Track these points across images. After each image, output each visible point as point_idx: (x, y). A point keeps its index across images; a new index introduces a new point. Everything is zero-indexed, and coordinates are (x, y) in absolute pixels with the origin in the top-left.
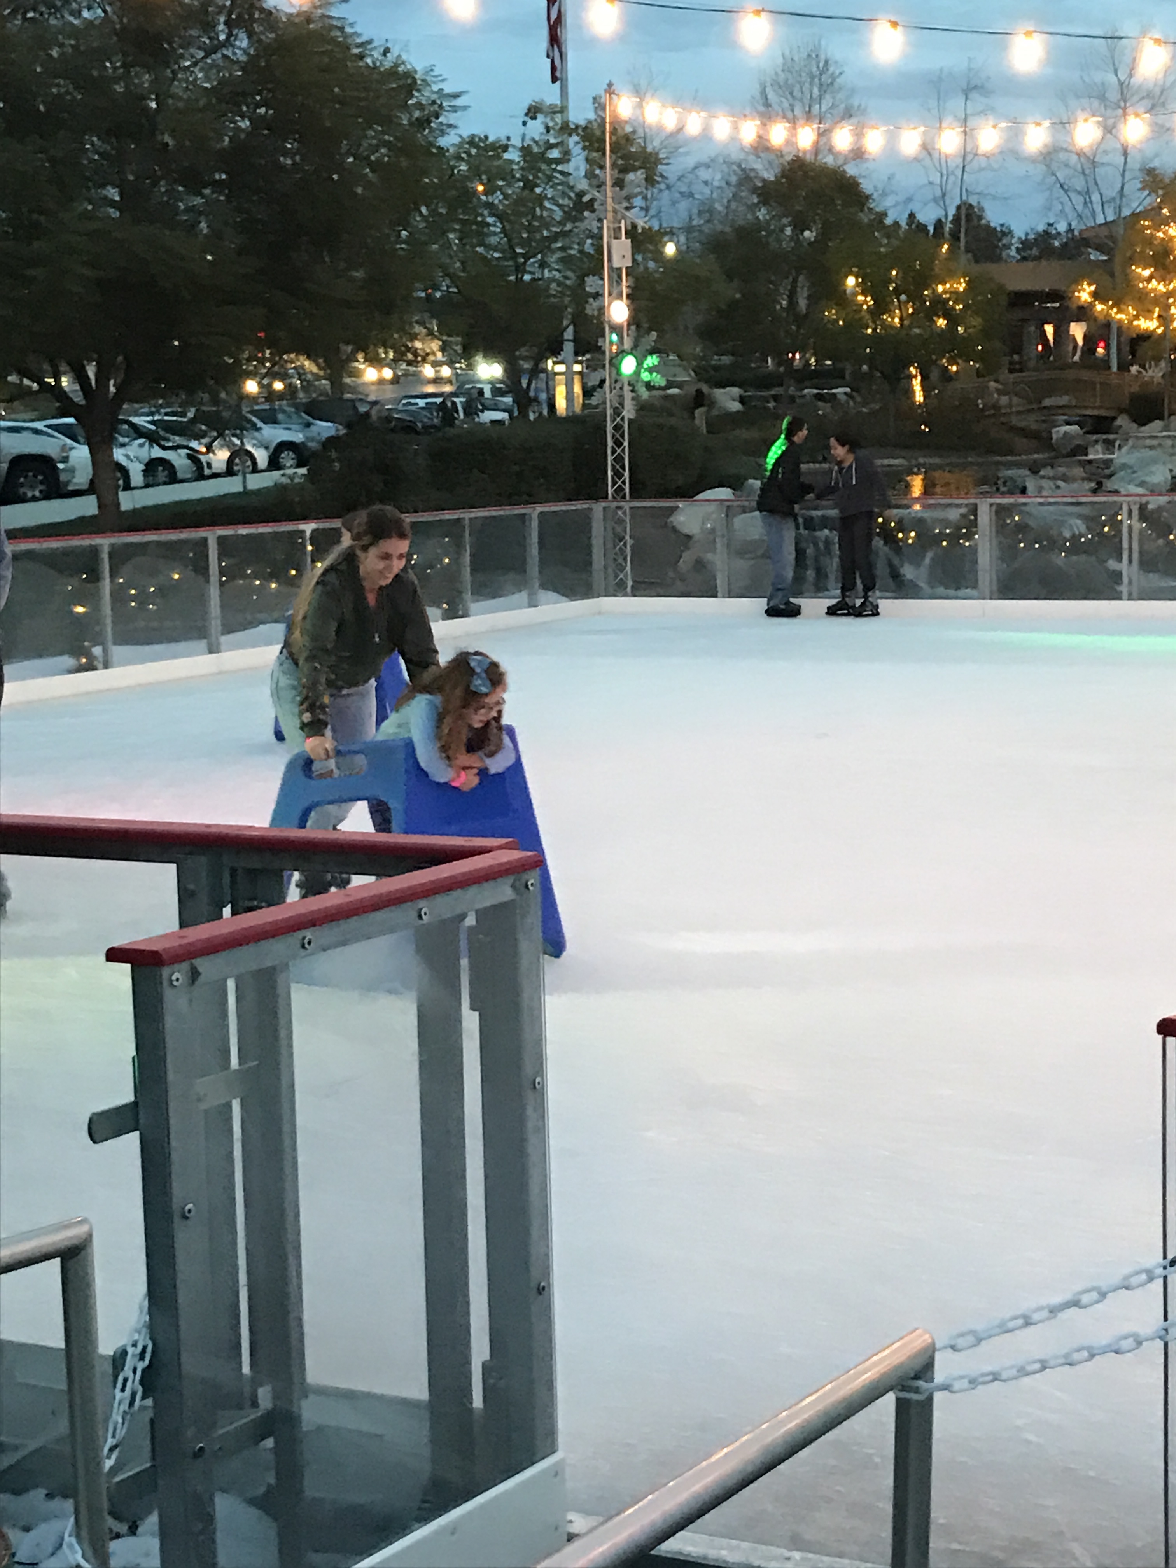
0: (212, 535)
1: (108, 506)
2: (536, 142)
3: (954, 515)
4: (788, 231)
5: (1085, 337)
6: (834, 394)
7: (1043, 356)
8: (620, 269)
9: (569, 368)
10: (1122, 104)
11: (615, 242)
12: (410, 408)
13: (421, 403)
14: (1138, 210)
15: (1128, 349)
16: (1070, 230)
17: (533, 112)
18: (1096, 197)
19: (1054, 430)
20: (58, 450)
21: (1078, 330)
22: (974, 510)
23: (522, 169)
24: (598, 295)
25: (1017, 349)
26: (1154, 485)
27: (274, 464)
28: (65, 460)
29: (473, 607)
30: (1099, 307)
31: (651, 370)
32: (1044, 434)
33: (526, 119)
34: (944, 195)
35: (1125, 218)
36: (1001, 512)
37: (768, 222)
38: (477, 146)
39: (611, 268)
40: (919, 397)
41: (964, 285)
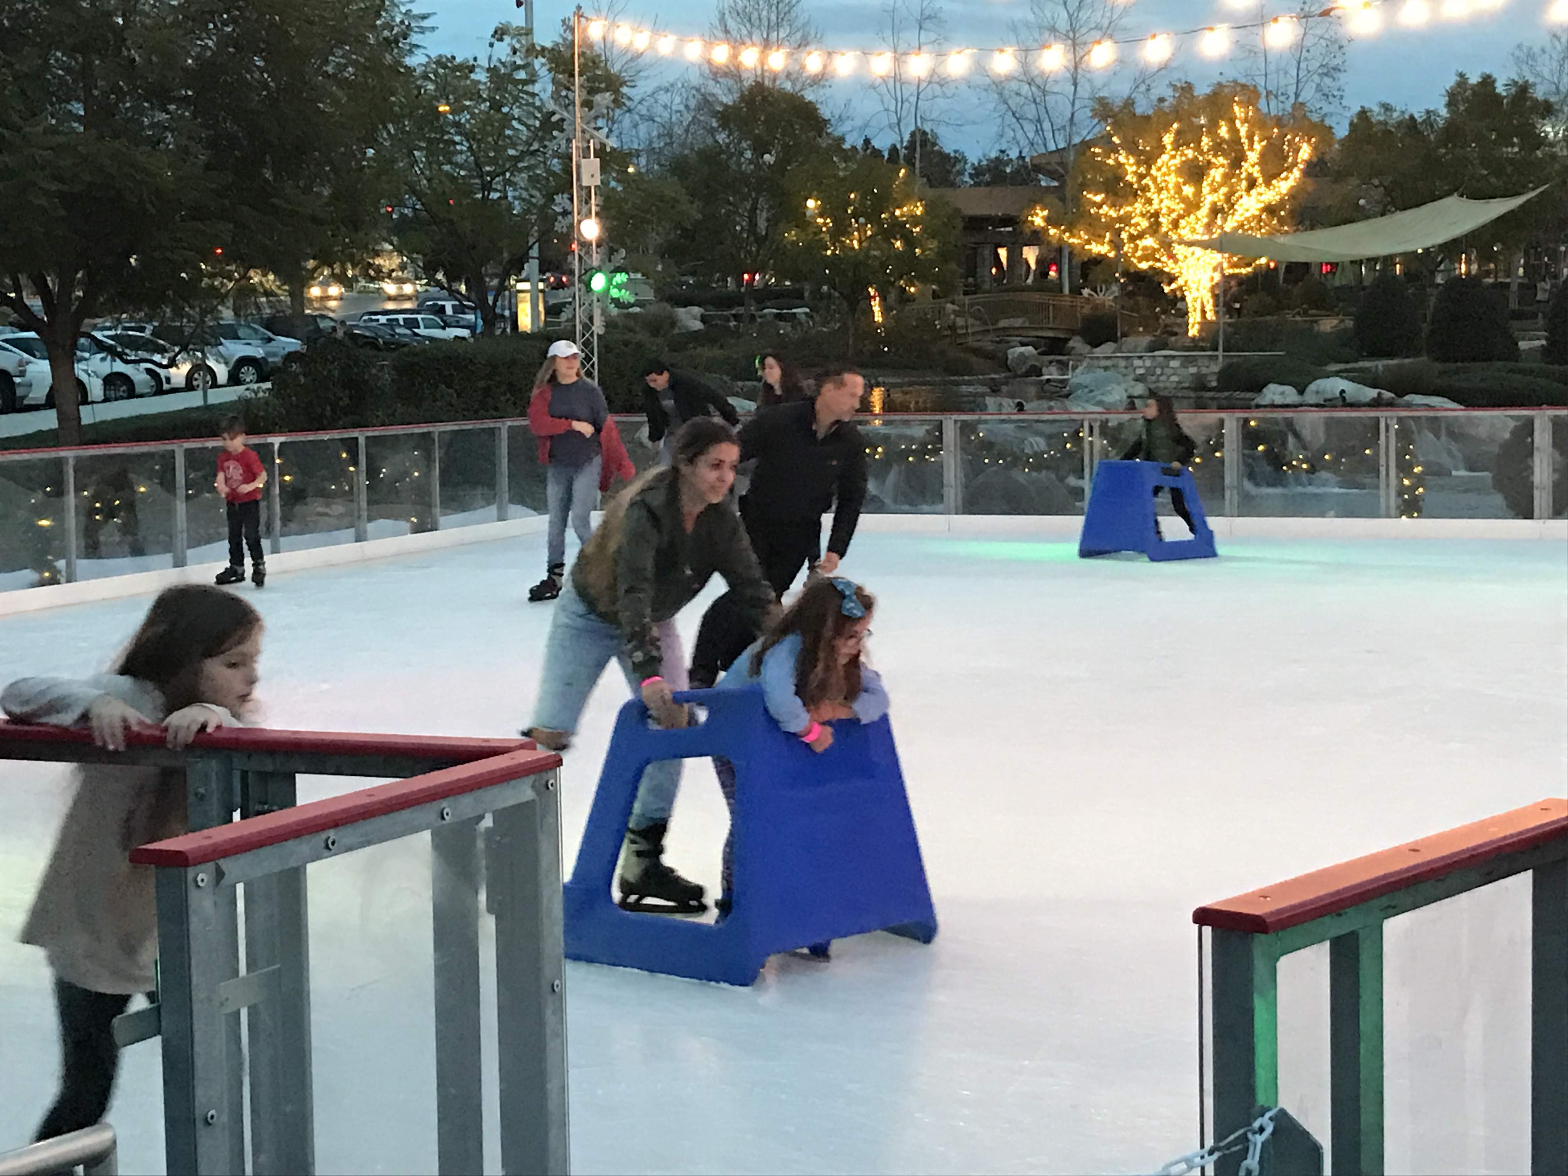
0: (180, 448)
1: (69, 420)
2: (503, 64)
3: (919, 432)
4: (748, 154)
5: (1038, 262)
6: (794, 314)
7: (997, 279)
8: (590, 187)
9: (534, 286)
10: (1071, 35)
11: (583, 161)
12: (374, 324)
13: (383, 319)
14: (1088, 138)
15: (1079, 272)
16: (1021, 157)
17: (500, 33)
18: (1047, 125)
19: (1010, 351)
20: (15, 364)
21: (1031, 254)
22: (940, 427)
23: (489, 88)
24: (566, 213)
25: (972, 270)
26: (1110, 403)
27: (234, 379)
28: (22, 374)
29: (442, 520)
30: (1052, 231)
31: (619, 287)
32: (1000, 355)
33: (493, 40)
34: (899, 120)
35: (1075, 145)
36: (966, 429)
37: (728, 145)
38: (445, 67)
39: (580, 187)
40: (878, 318)
41: (921, 208)
